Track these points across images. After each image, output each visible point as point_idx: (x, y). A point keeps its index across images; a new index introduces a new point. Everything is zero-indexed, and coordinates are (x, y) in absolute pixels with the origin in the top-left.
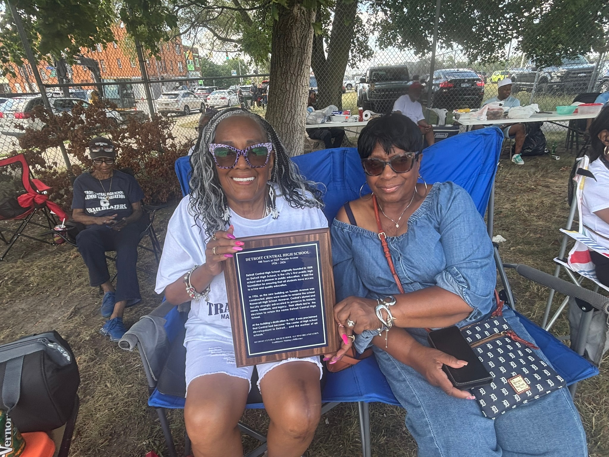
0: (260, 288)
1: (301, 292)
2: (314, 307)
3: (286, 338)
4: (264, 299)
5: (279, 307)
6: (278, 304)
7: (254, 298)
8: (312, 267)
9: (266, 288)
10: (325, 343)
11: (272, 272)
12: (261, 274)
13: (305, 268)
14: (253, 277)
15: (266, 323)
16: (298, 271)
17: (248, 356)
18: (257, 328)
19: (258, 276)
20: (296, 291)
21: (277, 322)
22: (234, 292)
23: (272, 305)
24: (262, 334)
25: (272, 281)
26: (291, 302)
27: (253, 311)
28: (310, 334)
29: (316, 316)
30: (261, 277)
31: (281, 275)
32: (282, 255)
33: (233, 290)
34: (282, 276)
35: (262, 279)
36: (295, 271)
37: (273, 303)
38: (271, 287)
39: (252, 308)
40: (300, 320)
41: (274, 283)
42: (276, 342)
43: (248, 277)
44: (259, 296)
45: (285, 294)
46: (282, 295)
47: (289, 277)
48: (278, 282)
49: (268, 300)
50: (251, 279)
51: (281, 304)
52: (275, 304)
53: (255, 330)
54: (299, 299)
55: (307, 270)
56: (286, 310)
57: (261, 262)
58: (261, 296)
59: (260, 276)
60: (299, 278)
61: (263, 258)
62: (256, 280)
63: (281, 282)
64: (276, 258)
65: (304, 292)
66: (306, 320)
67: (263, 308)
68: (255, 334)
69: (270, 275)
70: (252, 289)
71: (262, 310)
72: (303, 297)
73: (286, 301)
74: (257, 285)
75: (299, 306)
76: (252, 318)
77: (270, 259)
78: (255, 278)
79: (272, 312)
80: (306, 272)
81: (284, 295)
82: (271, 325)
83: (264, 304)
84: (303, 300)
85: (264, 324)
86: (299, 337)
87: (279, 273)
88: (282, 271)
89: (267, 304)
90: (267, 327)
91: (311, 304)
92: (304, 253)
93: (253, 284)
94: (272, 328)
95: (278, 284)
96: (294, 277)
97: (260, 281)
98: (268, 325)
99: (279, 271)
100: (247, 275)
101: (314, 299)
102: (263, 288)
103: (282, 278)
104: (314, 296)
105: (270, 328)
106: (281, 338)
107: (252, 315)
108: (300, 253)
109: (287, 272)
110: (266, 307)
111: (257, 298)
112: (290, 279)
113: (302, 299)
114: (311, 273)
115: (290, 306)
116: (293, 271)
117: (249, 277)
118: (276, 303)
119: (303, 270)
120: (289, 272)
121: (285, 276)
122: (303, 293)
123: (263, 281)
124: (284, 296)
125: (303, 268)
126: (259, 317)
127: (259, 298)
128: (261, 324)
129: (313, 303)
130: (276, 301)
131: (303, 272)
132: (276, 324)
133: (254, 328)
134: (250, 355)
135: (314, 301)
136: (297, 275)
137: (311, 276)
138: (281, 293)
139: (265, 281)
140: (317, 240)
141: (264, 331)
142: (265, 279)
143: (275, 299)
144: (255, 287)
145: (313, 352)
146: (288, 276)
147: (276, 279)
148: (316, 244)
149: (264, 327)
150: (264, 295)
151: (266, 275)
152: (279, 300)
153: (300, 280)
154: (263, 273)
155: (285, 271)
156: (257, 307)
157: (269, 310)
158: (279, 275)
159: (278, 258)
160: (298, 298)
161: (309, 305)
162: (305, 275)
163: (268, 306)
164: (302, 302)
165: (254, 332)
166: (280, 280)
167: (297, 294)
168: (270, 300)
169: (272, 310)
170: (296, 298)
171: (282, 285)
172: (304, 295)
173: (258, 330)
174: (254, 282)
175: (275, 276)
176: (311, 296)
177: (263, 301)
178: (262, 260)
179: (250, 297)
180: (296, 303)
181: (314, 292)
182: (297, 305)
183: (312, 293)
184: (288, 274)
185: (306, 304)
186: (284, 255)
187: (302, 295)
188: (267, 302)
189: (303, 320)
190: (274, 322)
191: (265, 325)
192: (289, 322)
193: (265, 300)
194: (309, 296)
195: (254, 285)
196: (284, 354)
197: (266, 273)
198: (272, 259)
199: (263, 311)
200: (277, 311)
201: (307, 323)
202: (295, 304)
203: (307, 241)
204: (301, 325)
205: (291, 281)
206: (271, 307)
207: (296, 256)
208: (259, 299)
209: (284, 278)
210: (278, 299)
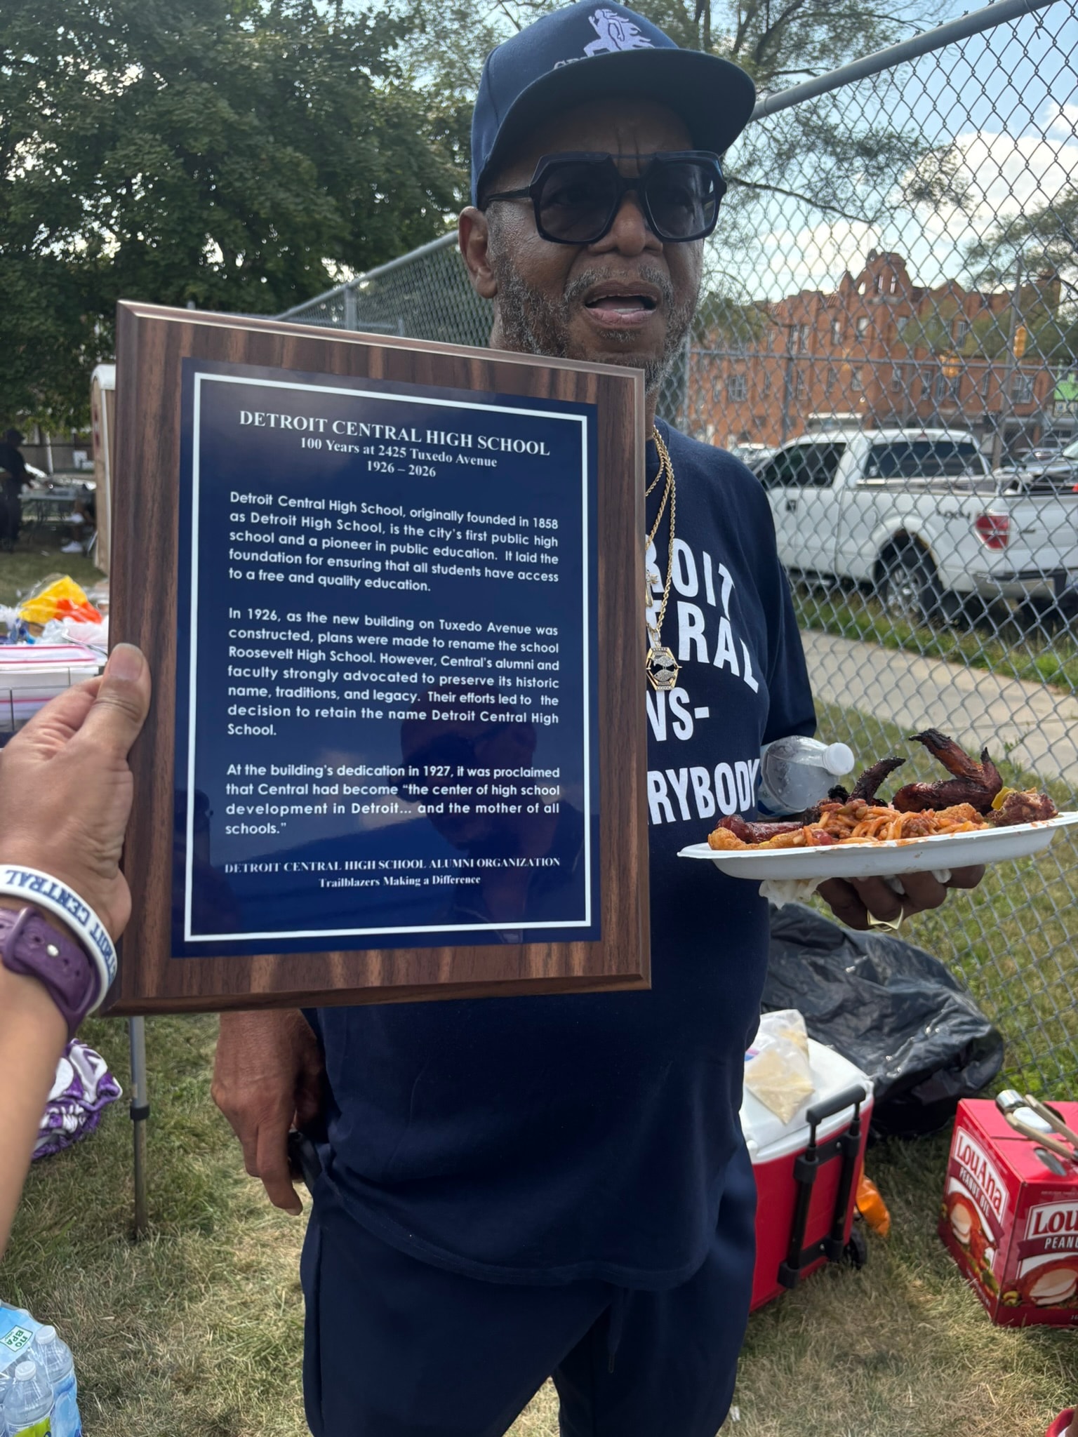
0: (295, 578)
1: (495, 637)
2: (548, 720)
3: (399, 864)
4: (306, 637)
5: (379, 696)
6: (374, 677)
7: (258, 624)
8: (555, 524)
9: (324, 581)
10: (587, 923)
11: (366, 509)
12: (306, 503)
13: (524, 522)
14: (264, 510)
15: (303, 770)
16: (492, 529)
17: (179, 948)
18: (248, 790)
19: (287, 512)
20: (474, 627)
21: (362, 771)
22: (150, 574)
23: (348, 676)
24: (271, 829)
25: (356, 555)
26: (443, 680)
27: (243, 692)
28: (519, 863)
29: (557, 773)
30: (305, 521)
31: (408, 529)
32: (420, 435)
33: (152, 563)
34: (413, 540)
35: (310, 532)
36: (478, 528)
37: (353, 667)
38: (347, 581)
39: (238, 672)
40: (475, 782)
41: (366, 564)
42: (344, 883)
43: (239, 508)
44: (282, 615)
45: (417, 633)
46: (402, 632)
47: (447, 552)
48: (390, 565)
49: (327, 647)
50: (255, 517)
51: (393, 678)
52: (358, 677)
53: (239, 800)
54: (483, 672)
55: (531, 531)
56: (412, 714)
57: (316, 444)
58: (293, 617)
59: (300, 512)
60: (491, 565)
61: (328, 426)
62: (279, 530)
63: (405, 567)
64: (389, 443)
65: (510, 638)
66: (504, 782)
67: (295, 684)
68: (236, 820)
69: (347, 518)
70: (251, 575)
71: (290, 693)
72: (502, 664)
73: (420, 669)
74: (278, 557)
75: (477, 708)
76: (232, 730)
77: (363, 441)
78: (273, 519)
79: (340, 714)
80: (523, 540)
81: (413, 635)
82: (326, 781)
83: (306, 665)
84: (503, 681)
85: (292, 770)
86: (465, 872)
87: (399, 522)
88: (415, 513)
89: (320, 666)
90: (303, 790)
91: (537, 707)
92: (526, 447)
93: (260, 547)
94: (329, 799)
95: (386, 575)
96: (473, 553)
97: (301, 540)
98: (310, 780)
99: (399, 512)
100: (235, 497)
101: (554, 684)
102: (310, 579)
103: (408, 549)
104: (556, 666)
105: (318, 800)
106: (371, 865)
107: (233, 710)
108: (508, 445)
109: (437, 523)
110: (314, 684)
111: (270, 626)
112: (447, 562)
113: (495, 673)
114: (551, 552)
115: (434, 696)
116: (465, 526)
117: (246, 508)
118: (365, 668)
119: (514, 530)
120: (448, 525)
121: (424, 541)
122: (503, 645)
123: (313, 542)
124: (409, 642)
125: (512, 521)
126: (269, 731)
127: (283, 626)
128: (275, 771)
129: (545, 700)
130: (369, 658)
131: (510, 539)
132: (351, 781)
133: (231, 789)
134: (189, 937)
135: (550, 692)
136: (485, 546)
137: (548, 568)
138: (395, 622)
139: (326, 543)
140: (591, 400)
141: (283, 811)
142: (325, 534)
143: (365, 649)
144: (269, 567)
145: (523, 959)
146: (441, 543)
147: (380, 547)
148: (583, 419)
149: (288, 789)
150: (311, 617)
151: (334, 515)
152: (384, 658)
153: (497, 574)
154: (320, 505)
155: (430, 516)
156: (265, 671)
157: (325, 703)
158: (395, 530)
159: (401, 443)
160: (479, 663)
161: (529, 710)
162: (523, 558)
163: (323, 677)
164: (495, 690)
165: (231, 810)
166: (399, 558)
167: (473, 645)
168: (341, 648)
169: (341, 704)
170: (467, 662)
171: (406, 585)
172: (510, 656)
173: (255, 799)
174: (270, 538)
175: (377, 528)
176: (543, 666)
177: (300, 645)
178: (323, 437)
179: (234, 613)
180: (464, 689)
181: (555, 649)
182: (471, 697)
183: (545, 649)
184: (441, 532)
185: (513, 700)
186: (432, 437)
187: (496, 655)
188: (318, 656)
189: (490, 781)
190: (344, 771)
191: (296, 781)
192: (420, 781)
193: (313, 647)
194: (529, 665)
195: (265, 557)
196: (374, 959)
197: (335, 505)
198: (370, 441)
199: (292, 703)
200: (367, 713)
201: (510, 801)
202: (461, 690)
203: (543, 394)
204: (480, 808)
205: (457, 571)
206: (341, 686)
207: (486, 454)
208: (276, 636)
209: (419, 549)
210: (377, 650)
